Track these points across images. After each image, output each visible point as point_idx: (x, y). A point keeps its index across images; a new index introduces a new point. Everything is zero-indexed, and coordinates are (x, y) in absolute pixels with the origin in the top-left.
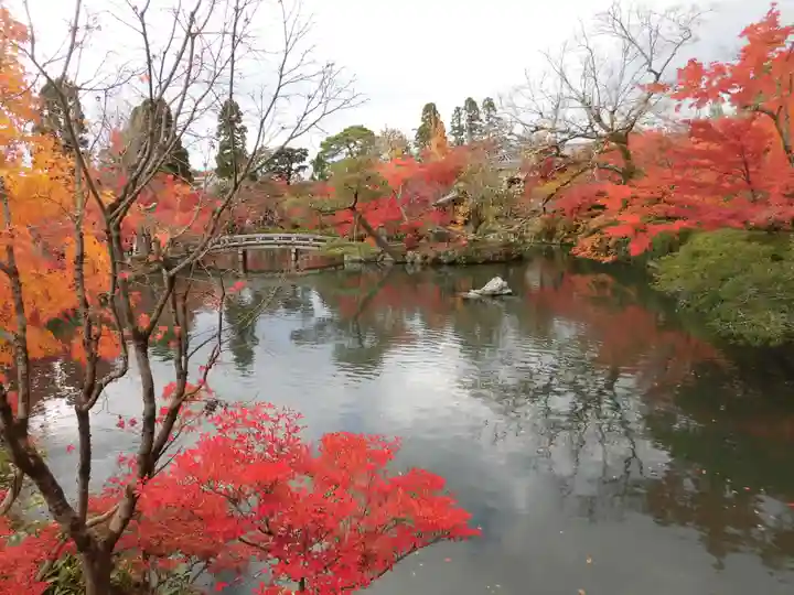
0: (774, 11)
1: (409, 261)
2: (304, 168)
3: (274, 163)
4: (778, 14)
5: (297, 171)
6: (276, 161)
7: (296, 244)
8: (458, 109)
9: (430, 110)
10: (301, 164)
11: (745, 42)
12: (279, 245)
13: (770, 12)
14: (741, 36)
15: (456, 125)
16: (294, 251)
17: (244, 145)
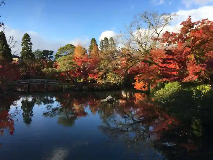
0: (190, 18)
1: (84, 89)
2: (52, 57)
3: (42, 55)
4: (191, 19)
5: (49, 58)
6: (43, 54)
7: (47, 83)
8: (102, 40)
9: (94, 40)
10: (51, 56)
11: (182, 26)
12: (41, 83)
13: (189, 18)
14: (181, 25)
15: (102, 45)
16: (46, 85)
17: (31, 49)
